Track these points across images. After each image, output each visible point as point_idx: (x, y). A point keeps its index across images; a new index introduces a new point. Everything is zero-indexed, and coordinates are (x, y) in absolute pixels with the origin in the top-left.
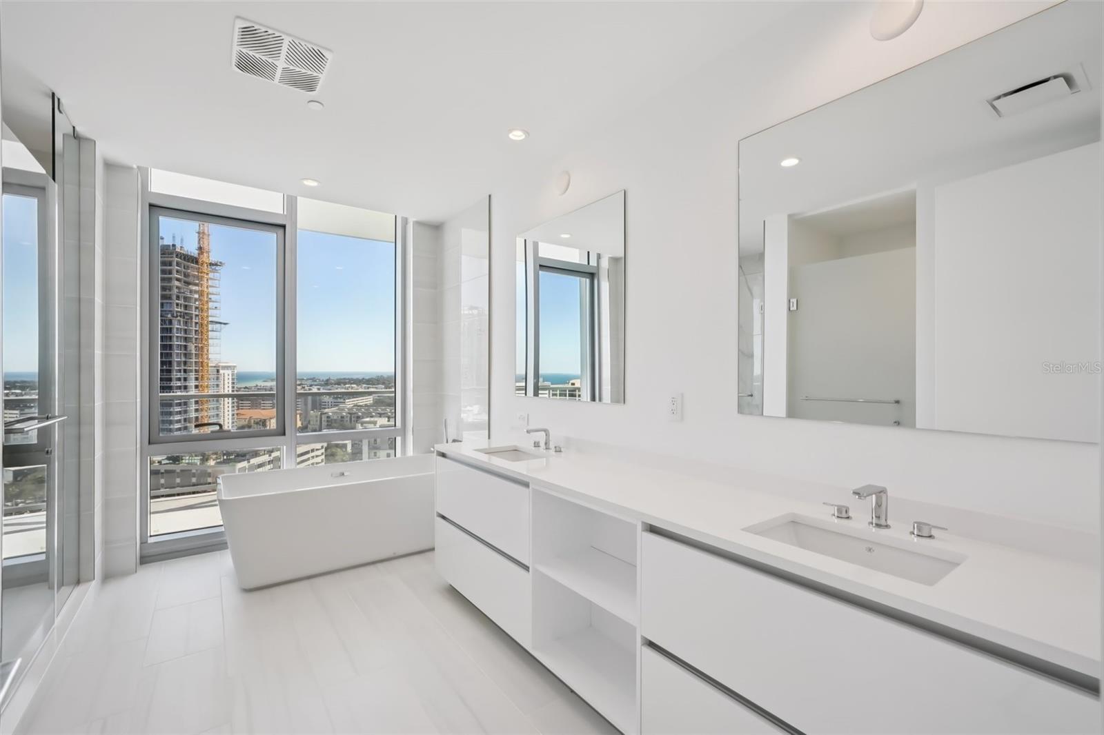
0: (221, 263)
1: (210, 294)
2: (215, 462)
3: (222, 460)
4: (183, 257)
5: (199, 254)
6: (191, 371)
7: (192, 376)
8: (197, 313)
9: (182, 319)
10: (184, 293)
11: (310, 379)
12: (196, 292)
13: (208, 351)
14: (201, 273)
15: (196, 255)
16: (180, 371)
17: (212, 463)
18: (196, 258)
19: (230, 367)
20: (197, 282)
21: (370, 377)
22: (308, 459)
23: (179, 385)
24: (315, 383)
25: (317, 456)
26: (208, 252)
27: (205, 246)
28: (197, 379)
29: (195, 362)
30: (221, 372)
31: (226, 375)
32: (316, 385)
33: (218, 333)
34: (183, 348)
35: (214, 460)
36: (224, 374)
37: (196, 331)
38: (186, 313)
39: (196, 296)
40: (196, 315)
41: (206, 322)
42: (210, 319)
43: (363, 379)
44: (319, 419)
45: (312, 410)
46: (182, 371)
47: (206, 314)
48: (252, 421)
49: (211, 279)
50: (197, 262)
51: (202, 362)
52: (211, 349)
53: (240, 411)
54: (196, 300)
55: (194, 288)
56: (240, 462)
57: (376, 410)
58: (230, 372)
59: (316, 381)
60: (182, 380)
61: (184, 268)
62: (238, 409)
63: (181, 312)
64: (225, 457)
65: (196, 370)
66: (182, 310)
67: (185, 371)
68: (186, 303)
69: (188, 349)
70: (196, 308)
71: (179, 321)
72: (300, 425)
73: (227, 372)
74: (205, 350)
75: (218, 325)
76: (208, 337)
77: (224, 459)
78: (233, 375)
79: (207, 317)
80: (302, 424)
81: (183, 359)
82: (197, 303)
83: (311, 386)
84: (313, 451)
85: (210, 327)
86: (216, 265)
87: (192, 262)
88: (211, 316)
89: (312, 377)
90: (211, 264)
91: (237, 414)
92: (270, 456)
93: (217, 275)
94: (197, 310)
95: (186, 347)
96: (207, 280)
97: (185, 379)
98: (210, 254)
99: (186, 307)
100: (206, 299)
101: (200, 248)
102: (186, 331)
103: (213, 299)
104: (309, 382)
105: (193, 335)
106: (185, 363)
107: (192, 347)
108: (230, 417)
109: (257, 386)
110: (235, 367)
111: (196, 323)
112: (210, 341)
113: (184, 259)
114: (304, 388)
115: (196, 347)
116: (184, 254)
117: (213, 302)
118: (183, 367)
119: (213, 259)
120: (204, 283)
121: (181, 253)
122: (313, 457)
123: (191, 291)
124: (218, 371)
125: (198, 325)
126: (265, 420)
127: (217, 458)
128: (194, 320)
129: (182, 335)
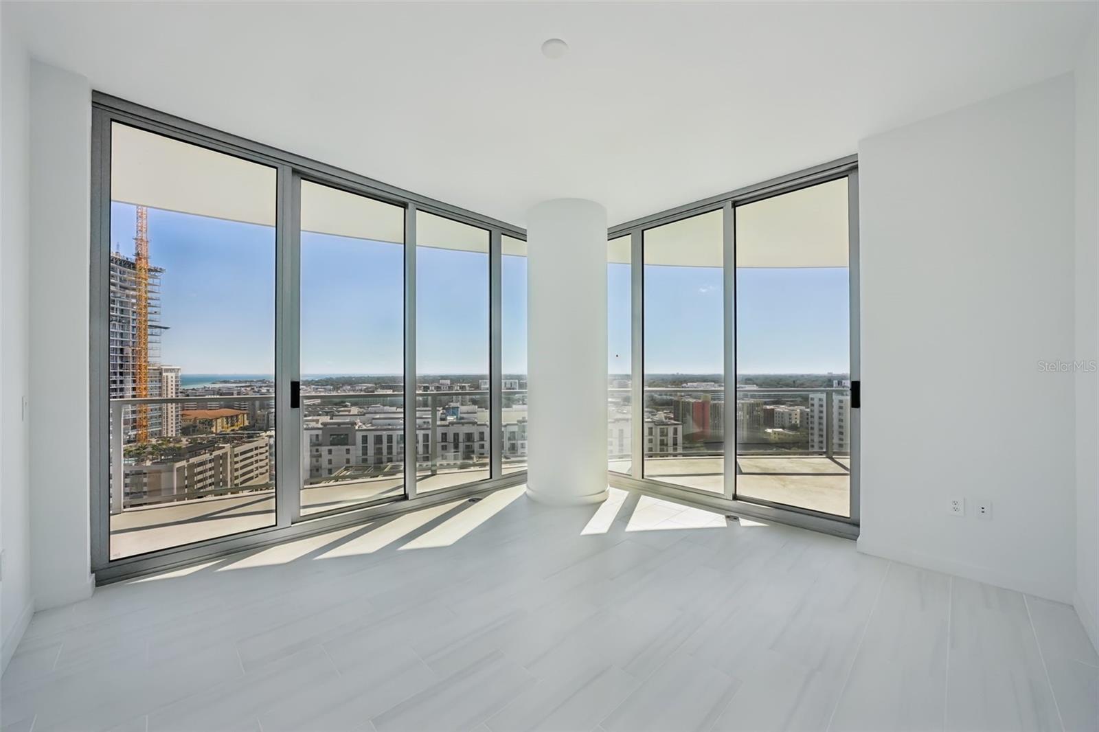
0: (161, 269)
1: (149, 299)
2: (151, 462)
3: (159, 460)
4: (118, 262)
5: (136, 260)
6: (128, 374)
7: (129, 378)
8: (134, 317)
9: (117, 323)
10: (119, 297)
11: (260, 381)
12: (133, 297)
13: (146, 354)
14: (139, 278)
15: (134, 261)
16: (115, 374)
17: (148, 463)
18: (133, 264)
19: (173, 369)
20: (135, 287)
21: (320, 379)
22: (252, 457)
23: (115, 387)
24: (264, 385)
25: (261, 454)
26: (146, 258)
27: (144, 252)
28: (134, 381)
29: (133, 365)
30: (164, 374)
31: (169, 377)
32: (265, 387)
33: (158, 337)
34: (119, 352)
35: (150, 460)
36: (167, 376)
37: (133, 335)
38: (122, 317)
39: (134, 301)
40: (134, 320)
41: (143, 326)
42: (149, 323)
43: (313, 380)
44: (266, 418)
45: (260, 410)
46: (118, 374)
47: (143, 319)
48: (198, 421)
49: (151, 284)
50: (134, 268)
51: (140, 365)
52: (150, 353)
53: (185, 412)
54: (133, 304)
55: (132, 293)
56: (178, 461)
57: (324, 409)
58: (173, 374)
59: (265, 383)
60: (118, 382)
61: (120, 273)
62: (183, 410)
63: (116, 316)
64: (163, 457)
65: (133, 372)
66: (118, 314)
67: (121, 374)
68: (122, 308)
69: (125, 353)
70: (134, 312)
71: (114, 325)
72: (248, 424)
73: (170, 375)
74: (143, 354)
75: (158, 330)
76: (146, 340)
77: (161, 460)
78: (176, 377)
79: (145, 321)
80: (249, 423)
81: (119, 362)
82: (135, 307)
83: (261, 387)
84: (256, 449)
85: (149, 331)
86: (156, 271)
87: (129, 267)
88: (149, 321)
89: (261, 379)
90: (150, 270)
91: (182, 415)
92: (211, 454)
93: (156, 281)
94: (135, 314)
95: (122, 350)
96: (146, 285)
97: (121, 382)
98: (149, 260)
99: (122, 311)
100: (144, 304)
101: (138, 254)
102: (122, 335)
103: (152, 304)
104: (259, 384)
105: (130, 339)
106: (121, 366)
107: (129, 351)
108: (174, 418)
109: (205, 387)
110: (178, 369)
111: (134, 327)
112: (149, 345)
113: (120, 264)
114: (253, 389)
115: (133, 350)
116: (119, 260)
117: (153, 306)
118: (119, 370)
119: (152, 265)
120: (143, 287)
121: (116, 258)
122: (257, 455)
123: (128, 296)
124: (161, 374)
125: (135, 329)
126: (211, 420)
127: (153, 459)
128: (131, 324)
129: (119, 338)
